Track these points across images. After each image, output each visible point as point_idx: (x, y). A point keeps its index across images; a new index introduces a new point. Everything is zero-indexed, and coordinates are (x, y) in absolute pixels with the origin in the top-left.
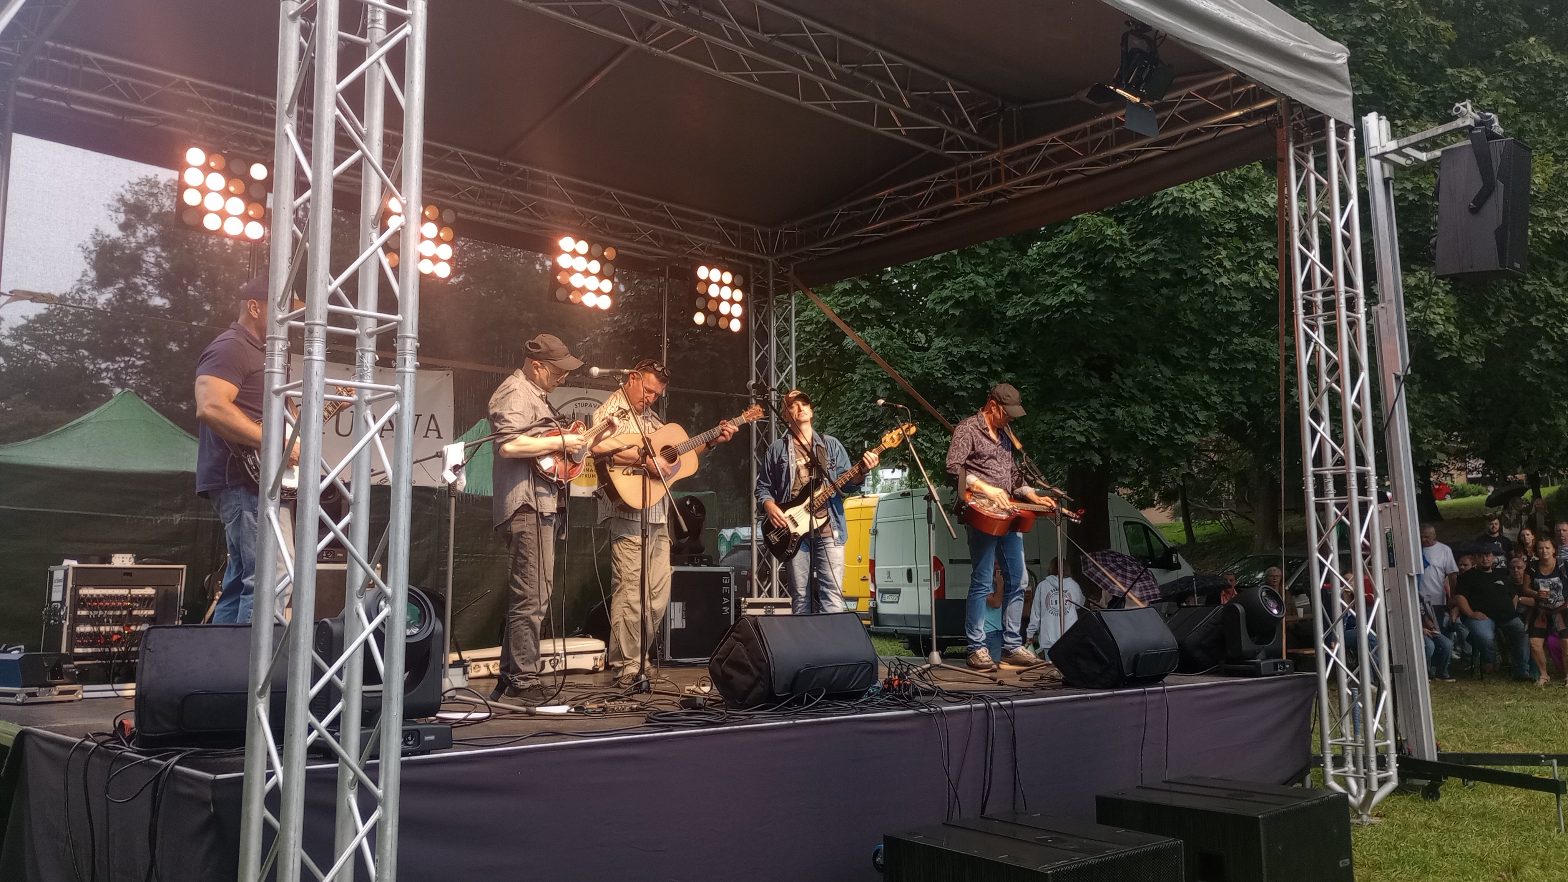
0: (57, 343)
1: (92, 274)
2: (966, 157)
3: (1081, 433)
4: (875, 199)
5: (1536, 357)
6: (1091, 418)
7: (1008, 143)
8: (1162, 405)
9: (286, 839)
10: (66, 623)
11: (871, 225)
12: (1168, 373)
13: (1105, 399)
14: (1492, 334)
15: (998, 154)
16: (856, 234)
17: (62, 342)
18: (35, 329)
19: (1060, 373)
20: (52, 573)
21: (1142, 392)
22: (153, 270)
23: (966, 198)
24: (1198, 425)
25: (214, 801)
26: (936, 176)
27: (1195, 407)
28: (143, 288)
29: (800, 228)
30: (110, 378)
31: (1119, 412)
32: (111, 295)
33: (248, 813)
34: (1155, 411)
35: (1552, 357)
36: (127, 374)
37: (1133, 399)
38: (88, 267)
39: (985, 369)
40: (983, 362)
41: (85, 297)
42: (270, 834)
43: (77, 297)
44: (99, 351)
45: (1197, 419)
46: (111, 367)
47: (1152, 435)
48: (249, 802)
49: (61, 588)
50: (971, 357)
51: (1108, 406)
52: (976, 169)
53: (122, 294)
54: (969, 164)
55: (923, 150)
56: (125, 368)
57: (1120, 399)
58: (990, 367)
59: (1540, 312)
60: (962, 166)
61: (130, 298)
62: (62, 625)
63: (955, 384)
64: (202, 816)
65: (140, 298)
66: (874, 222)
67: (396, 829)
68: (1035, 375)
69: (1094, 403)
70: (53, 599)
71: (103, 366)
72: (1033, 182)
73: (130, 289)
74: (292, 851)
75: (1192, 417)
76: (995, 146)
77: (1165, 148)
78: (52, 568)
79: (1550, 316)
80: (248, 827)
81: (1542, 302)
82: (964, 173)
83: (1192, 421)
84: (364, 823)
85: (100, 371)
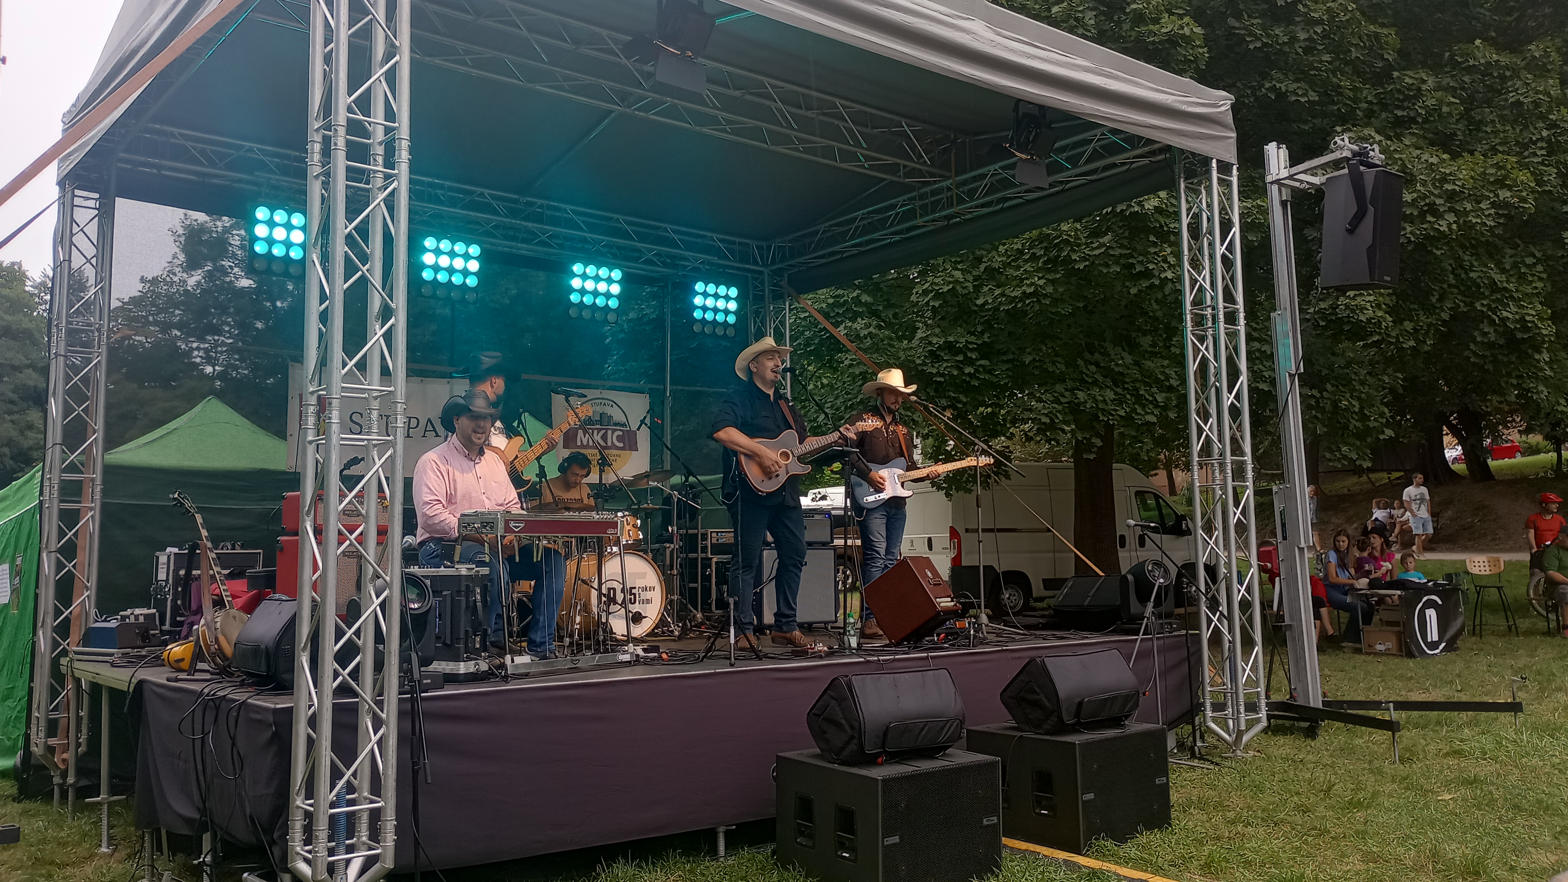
0: (151, 324)
1: (182, 257)
3: (1046, 415)
4: (852, 218)
5: (1479, 339)
6: (1057, 401)
7: (960, 171)
8: (1125, 389)
9: (320, 746)
10: (170, 598)
11: (849, 240)
12: (1129, 359)
13: (1070, 384)
14: (1438, 320)
15: (951, 181)
16: (837, 248)
17: (155, 323)
18: (130, 310)
19: (1028, 359)
20: (158, 558)
21: (1105, 377)
22: (239, 252)
23: (926, 219)
24: (1157, 406)
25: (275, 723)
26: (901, 199)
27: (1155, 390)
28: (230, 271)
29: (790, 241)
30: (201, 357)
31: (1081, 395)
32: (200, 277)
33: (297, 730)
34: (1116, 393)
35: (1493, 339)
36: (216, 353)
37: (1095, 383)
38: (177, 250)
39: (960, 358)
40: (959, 351)
41: (176, 279)
42: (311, 742)
43: (168, 279)
44: (190, 331)
45: (1156, 400)
46: (202, 346)
47: (1113, 415)
48: (297, 723)
49: (165, 570)
50: (949, 347)
51: (1072, 390)
52: (934, 193)
53: (209, 276)
54: (928, 189)
55: (884, 180)
56: (216, 347)
57: (1083, 384)
58: (965, 356)
60: (922, 191)
61: (219, 279)
62: (167, 599)
63: (934, 371)
64: (268, 734)
65: (228, 279)
66: (852, 238)
67: (395, 741)
68: (1008, 361)
69: (1059, 388)
70: (159, 579)
71: (195, 345)
72: (983, 206)
73: (218, 271)
74: (324, 754)
75: (1151, 399)
76: (948, 174)
77: (1088, 178)
78: (158, 553)
79: (1493, 301)
80: (297, 739)
81: (1487, 288)
82: (922, 197)
83: (1151, 402)
84: (375, 735)
85: (192, 349)
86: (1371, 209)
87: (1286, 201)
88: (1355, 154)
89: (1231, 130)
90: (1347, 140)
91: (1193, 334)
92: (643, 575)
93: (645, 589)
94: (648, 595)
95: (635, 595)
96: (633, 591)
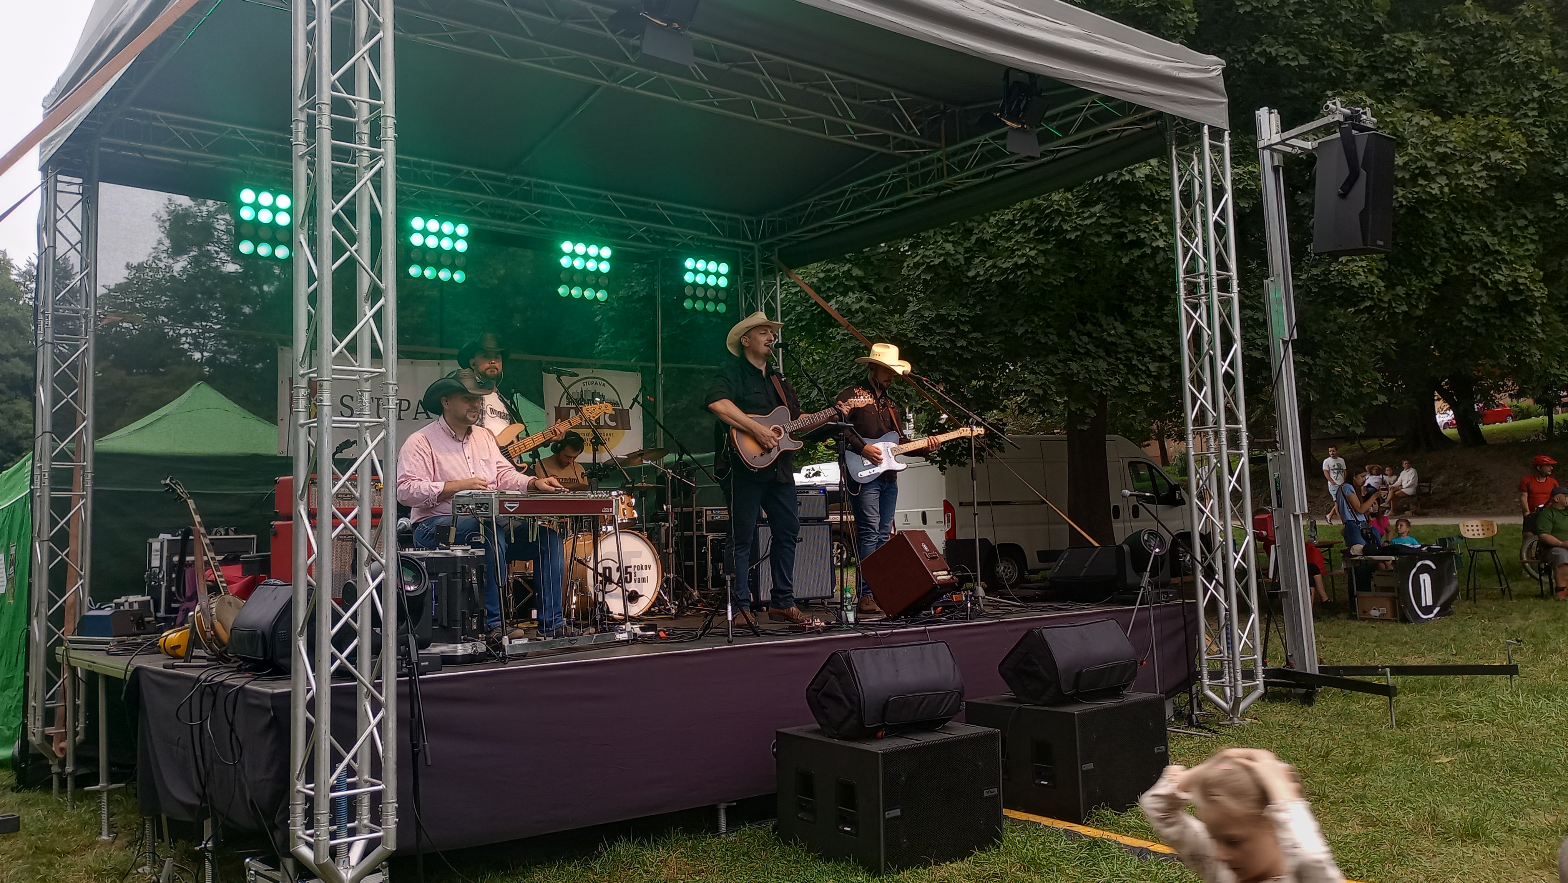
0: (137, 310)
1: (167, 243)
2: (918, 155)
3: (1040, 387)
4: (842, 191)
5: (1471, 302)
6: (1050, 372)
7: (950, 142)
8: (1117, 359)
9: (319, 730)
10: (164, 584)
11: (840, 213)
12: (1121, 329)
13: (1062, 355)
14: (1430, 284)
15: (941, 152)
16: (827, 222)
17: (143, 310)
19: (1020, 331)
20: (151, 545)
21: (1097, 347)
23: (916, 190)
24: (1150, 376)
25: (273, 708)
26: (891, 171)
27: (1147, 359)
29: (780, 216)
30: (189, 343)
31: (1074, 366)
32: (186, 263)
33: (295, 715)
34: (1109, 364)
35: (1485, 302)
36: (204, 339)
37: (1088, 353)
39: (952, 331)
40: (951, 324)
41: (161, 265)
42: (310, 727)
43: (154, 265)
44: (177, 319)
45: (1149, 370)
46: (190, 332)
47: (1106, 386)
48: (296, 707)
49: (159, 557)
50: (941, 320)
51: (1064, 361)
52: (924, 164)
53: (195, 261)
54: (917, 161)
55: (873, 152)
56: (203, 333)
57: (1076, 355)
58: (958, 329)
59: (1478, 261)
60: (912, 162)
61: (204, 264)
62: (161, 585)
63: (927, 345)
64: (267, 719)
65: (214, 264)
66: (842, 212)
67: (395, 724)
68: (1000, 333)
69: (1051, 359)
70: (153, 565)
71: (182, 331)
72: (974, 176)
73: (204, 256)
74: (323, 737)
75: (1143, 368)
76: (938, 145)
77: (1080, 146)
78: (151, 540)
79: (1486, 264)
80: (296, 724)
81: (1479, 251)
82: (912, 168)
83: (1144, 372)
84: (374, 718)
85: (180, 336)
86: (1363, 173)
87: (1279, 166)
88: (1347, 118)
89: (1223, 95)
90: (1338, 103)
91: (1187, 302)
92: (639, 554)
93: (640, 568)
94: (644, 574)
95: (630, 573)
96: (629, 570)
